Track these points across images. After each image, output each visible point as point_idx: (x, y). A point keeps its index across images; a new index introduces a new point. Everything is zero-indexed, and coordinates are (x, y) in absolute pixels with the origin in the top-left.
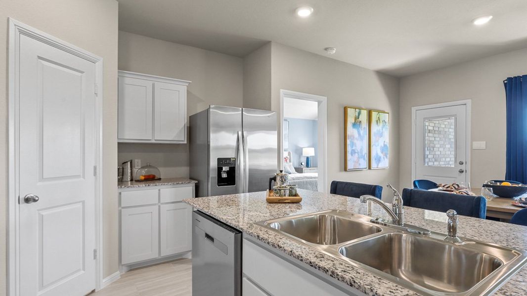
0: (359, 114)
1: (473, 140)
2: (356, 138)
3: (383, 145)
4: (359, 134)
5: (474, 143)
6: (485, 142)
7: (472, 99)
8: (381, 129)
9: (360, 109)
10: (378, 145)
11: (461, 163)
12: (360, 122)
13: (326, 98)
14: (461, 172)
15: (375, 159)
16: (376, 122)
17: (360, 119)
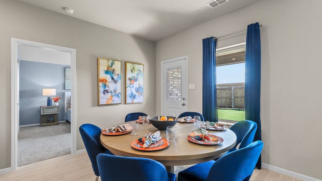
0: (112, 64)
1: (189, 83)
2: (109, 82)
3: (138, 87)
4: (113, 78)
5: (190, 85)
6: (194, 84)
7: (188, 55)
8: (136, 75)
9: (114, 60)
10: (133, 87)
11: (184, 99)
12: (113, 70)
13: (76, 49)
14: (184, 105)
15: (130, 97)
16: (130, 71)
17: (114, 67)
